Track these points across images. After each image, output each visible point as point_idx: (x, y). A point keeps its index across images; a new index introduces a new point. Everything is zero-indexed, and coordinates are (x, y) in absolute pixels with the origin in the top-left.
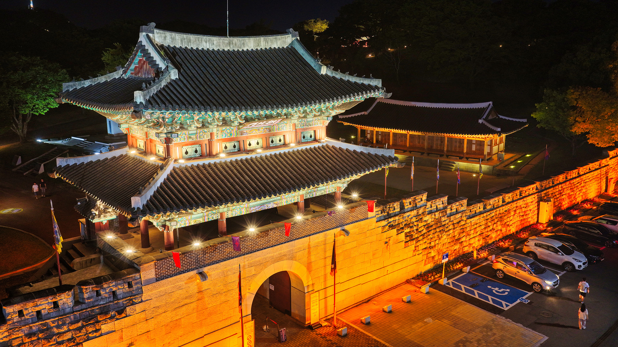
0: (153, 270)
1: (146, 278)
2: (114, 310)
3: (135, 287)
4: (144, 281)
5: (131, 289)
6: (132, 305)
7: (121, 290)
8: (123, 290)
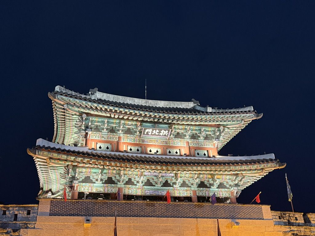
0: (49, 206)
1: (42, 211)
2: (11, 228)
3: (31, 215)
4: (40, 212)
5: (29, 216)
6: (26, 228)
7: (21, 215)
8: (23, 215)
